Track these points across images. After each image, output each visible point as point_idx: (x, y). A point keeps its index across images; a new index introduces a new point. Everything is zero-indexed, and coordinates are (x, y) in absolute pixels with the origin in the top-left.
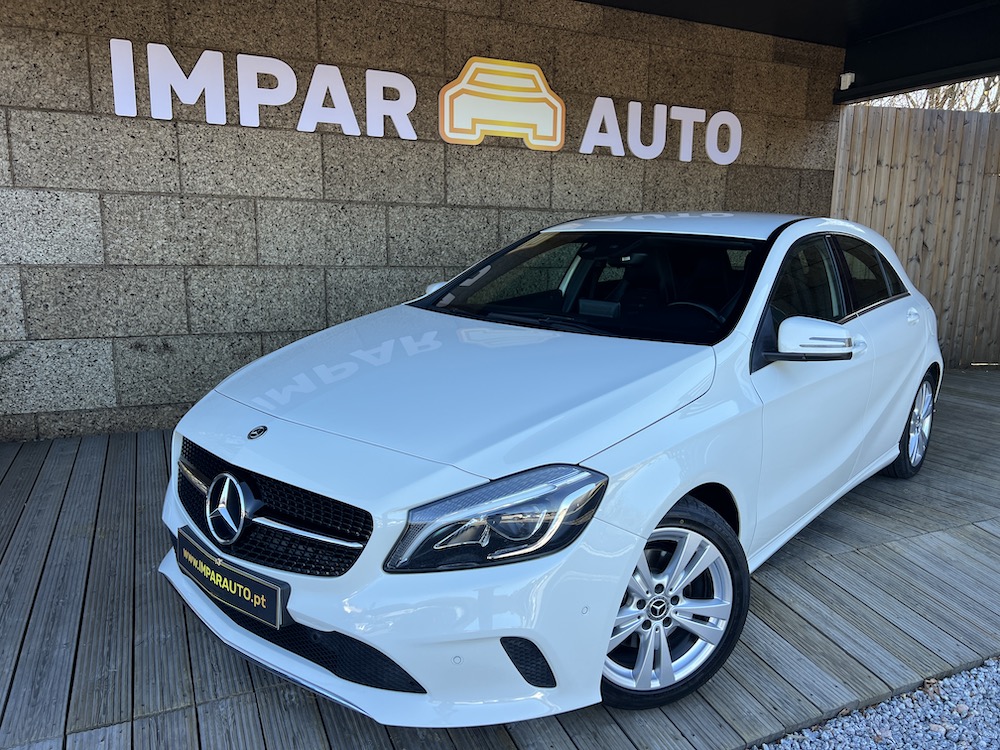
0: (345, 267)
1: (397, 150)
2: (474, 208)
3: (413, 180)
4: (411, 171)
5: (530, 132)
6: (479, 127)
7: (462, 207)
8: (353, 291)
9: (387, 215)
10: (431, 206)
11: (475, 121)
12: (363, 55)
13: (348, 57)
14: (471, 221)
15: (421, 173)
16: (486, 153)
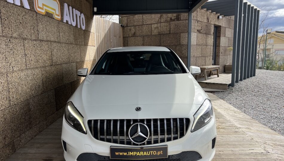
0: (13, 71)
1: (24, 13)
2: (45, 41)
3: (29, 28)
4: (29, 24)
5: (54, 11)
6: (45, 7)
7: (43, 41)
8: (17, 84)
9: (24, 44)
10: (35, 40)
11: (43, 5)
14: (45, 46)
15: (31, 25)
16: (46, 19)
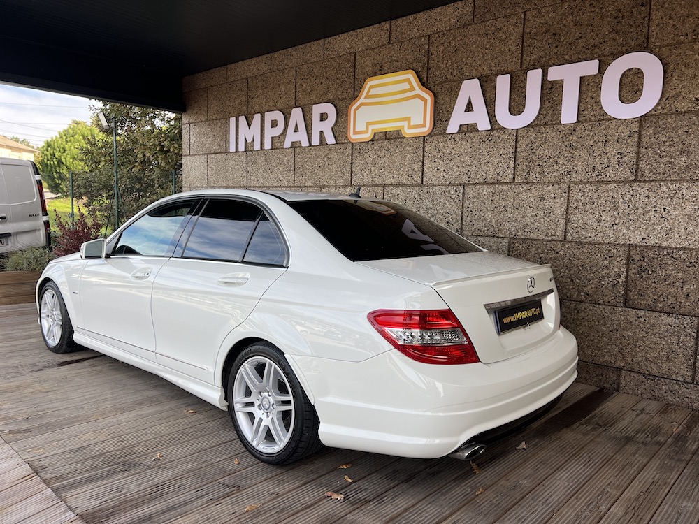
5: (405, 124)
6: (371, 127)
10: (343, 187)
11: (368, 124)
12: (313, 97)
13: (307, 100)
16: (376, 146)
